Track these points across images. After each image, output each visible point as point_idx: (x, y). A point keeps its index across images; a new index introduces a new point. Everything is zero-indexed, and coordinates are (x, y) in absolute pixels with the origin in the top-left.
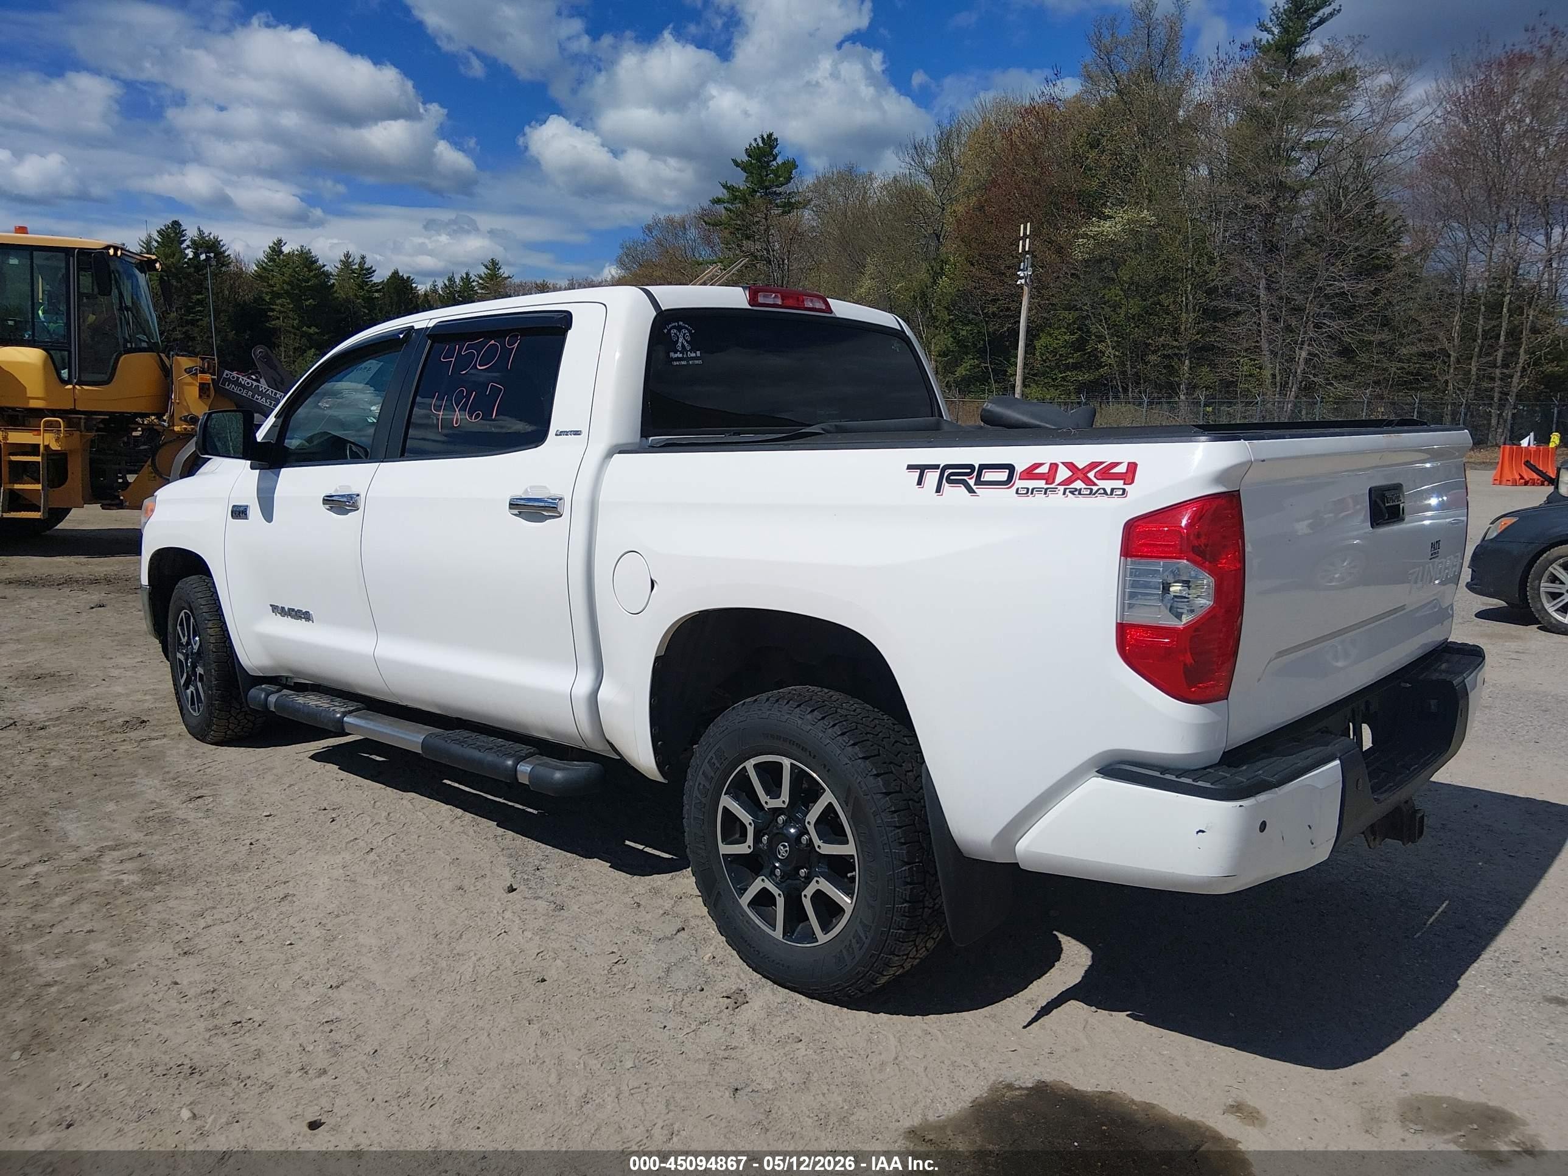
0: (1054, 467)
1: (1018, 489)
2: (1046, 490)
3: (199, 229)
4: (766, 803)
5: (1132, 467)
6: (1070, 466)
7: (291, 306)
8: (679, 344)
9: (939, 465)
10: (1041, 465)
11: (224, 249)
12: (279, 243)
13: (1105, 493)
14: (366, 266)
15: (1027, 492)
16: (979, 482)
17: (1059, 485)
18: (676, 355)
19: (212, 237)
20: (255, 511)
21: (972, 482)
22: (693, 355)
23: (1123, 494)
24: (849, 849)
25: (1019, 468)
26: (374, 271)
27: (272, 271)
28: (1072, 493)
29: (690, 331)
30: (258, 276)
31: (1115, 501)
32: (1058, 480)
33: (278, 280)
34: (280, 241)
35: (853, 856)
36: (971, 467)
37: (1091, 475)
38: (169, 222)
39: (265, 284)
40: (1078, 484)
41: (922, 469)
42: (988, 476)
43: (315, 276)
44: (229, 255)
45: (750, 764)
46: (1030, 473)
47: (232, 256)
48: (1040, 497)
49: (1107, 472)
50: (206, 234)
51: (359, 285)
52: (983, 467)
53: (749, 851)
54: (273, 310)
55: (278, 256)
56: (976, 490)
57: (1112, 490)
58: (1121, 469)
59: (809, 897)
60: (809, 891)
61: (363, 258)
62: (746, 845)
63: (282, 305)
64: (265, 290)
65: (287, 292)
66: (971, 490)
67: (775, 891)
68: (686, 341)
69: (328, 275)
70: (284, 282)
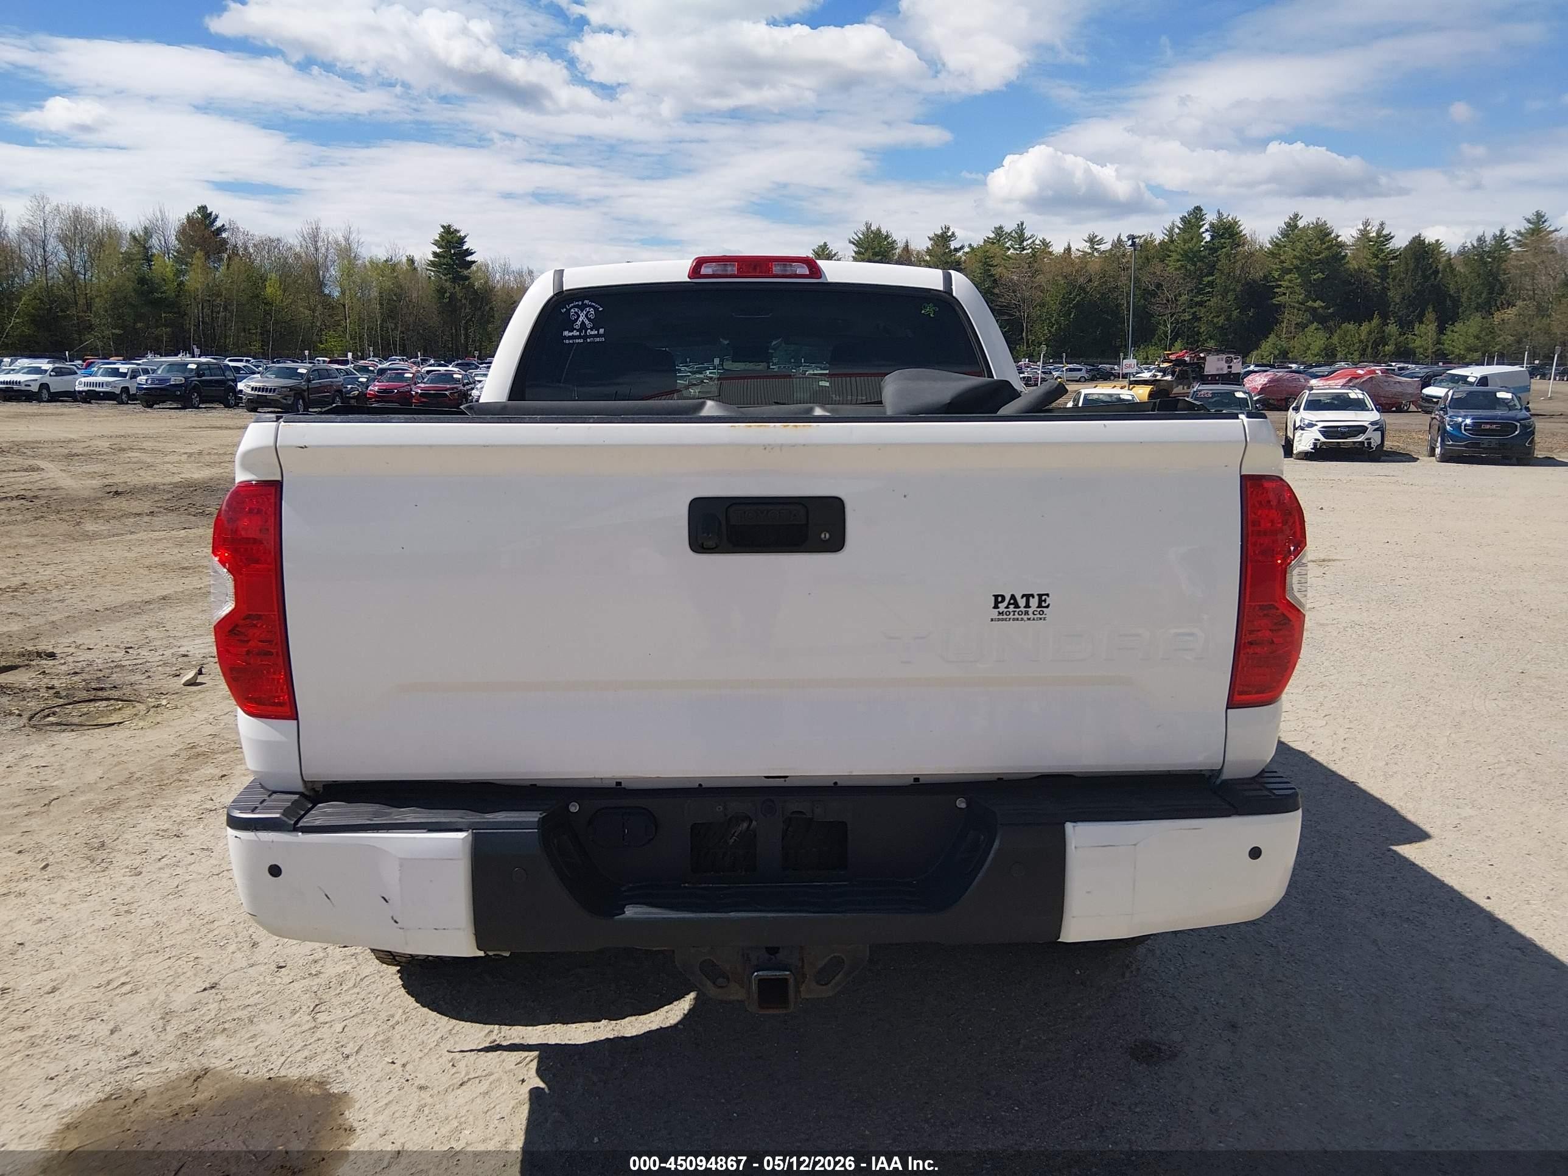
3: (1219, 212)
7: (1299, 281)
8: (579, 323)
11: (1241, 228)
12: (1296, 217)
14: (1384, 232)
18: (571, 334)
19: (1230, 218)
22: (595, 332)
26: (1392, 237)
27: (1285, 246)
29: (596, 309)
30: (1271, 254)
33: (1289, 255)
34: (1296, 215)
38: (1191, 208)
39: (1277, 260)
43: (1328, 248)
44: (1244, 235)
47: (1248, 235)
50: (1225, 216)
51: (1374, 254)
54: (1280, 286)
55: (1293, 231)
61: (1382, 224)
63: (1290, 281)
64: (1274, 266)
65: (1297, 268)
68: (589, 319)
69: (1342, 245)
70: (1295, 257)
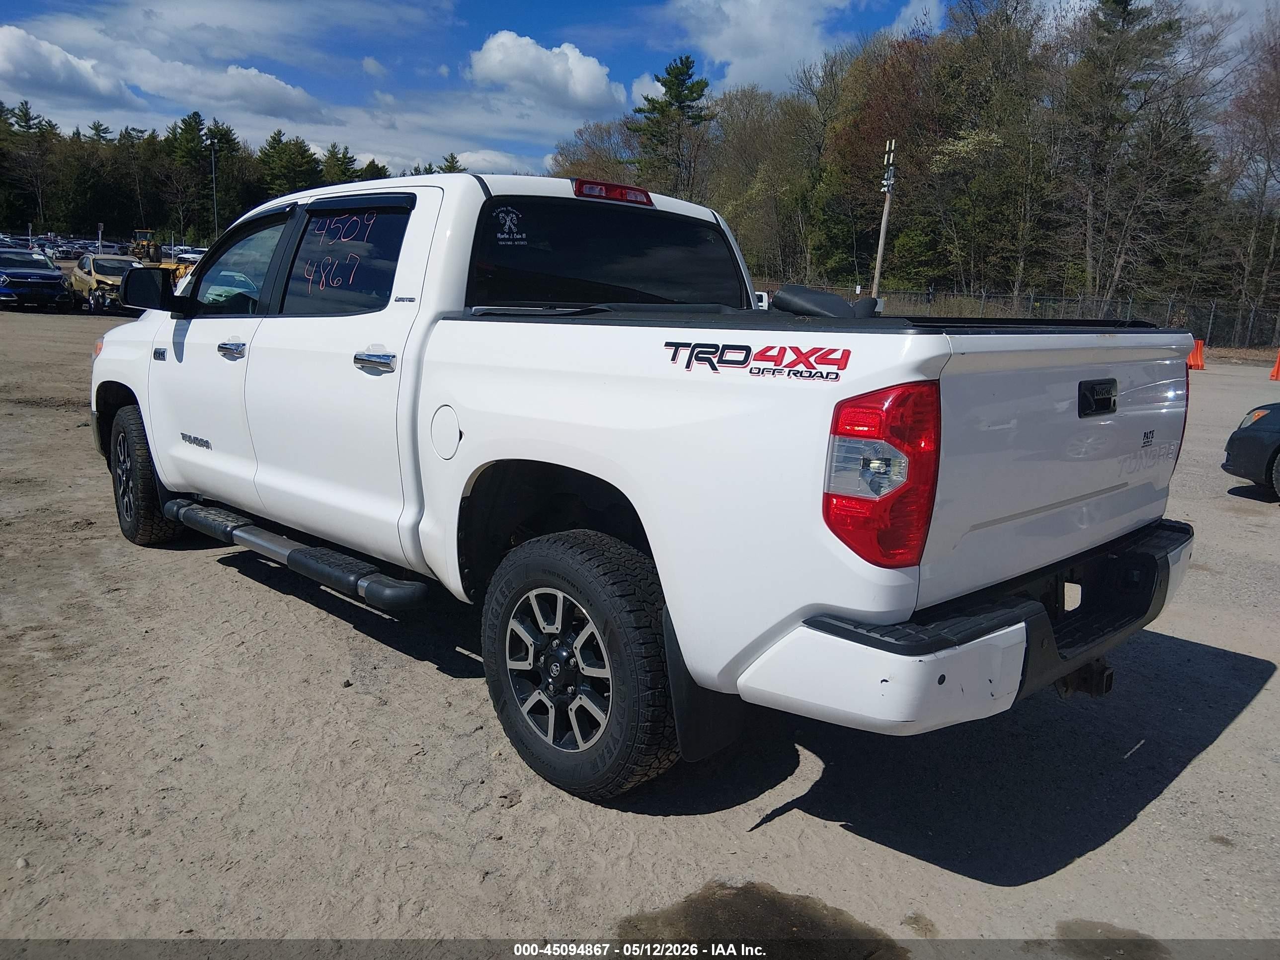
0: (783, 350)
1: (751, 369)
2: (774, 371)
3: (215, 119)
4: (544, 628)
5: (846, 354)
6: (796, 350)
7: (287, 186)
8: (507, 227)
9: (691, 344)
10: (773, 348)
11: (235, 136)
12: (279, 133)
13: (822, 376)
14: (349, 155)
15: (759, 372)
16: (721, 361)
17: (785, 367)
18: (503, 236)
19: (225, 126)
20: (170, 354)
21: (715, 360)
22: (519, 236)
23: (836, 377)
24: (605, 673)
25: (755, 350)
26: (355, 160)
27: (273, 156)
28: (794, 374)
29: (517, 216)
30: (261, 160)
31: (829, 384)
32: (785, 362)
33: (277, 165)
34: (280, 132)
35: (608, 679)
36: (716, 346)
37: (812, 359)
38: (191, 113)
39: (267, 167)
40: (801, 367)
41: (677, 346)
42: (730, 356)
43: (308, 163)
44: (238, 142)
45: (532, 594)
46: (763, 356)
47: (241, 143)
48: (769, 376)
49: (824, 357)
50: (220, 124)
51: (342, 172)
52: (726, 347)
53: (529, 668)
54: (272, 189)
55: (278, 144)
56: (718, 368)
57: (828, 374)
58: (837, 355)
59: (574, 710)
60: (574, 706)
61: (346, 149)
62: (527, 663)
63: (280, 186)
64: (266, 172)
65: (284, 175)
66: (714, 368)
67: (549, 704)
68: (513, 224)
69: (317, 162)
70: (282, 167)
